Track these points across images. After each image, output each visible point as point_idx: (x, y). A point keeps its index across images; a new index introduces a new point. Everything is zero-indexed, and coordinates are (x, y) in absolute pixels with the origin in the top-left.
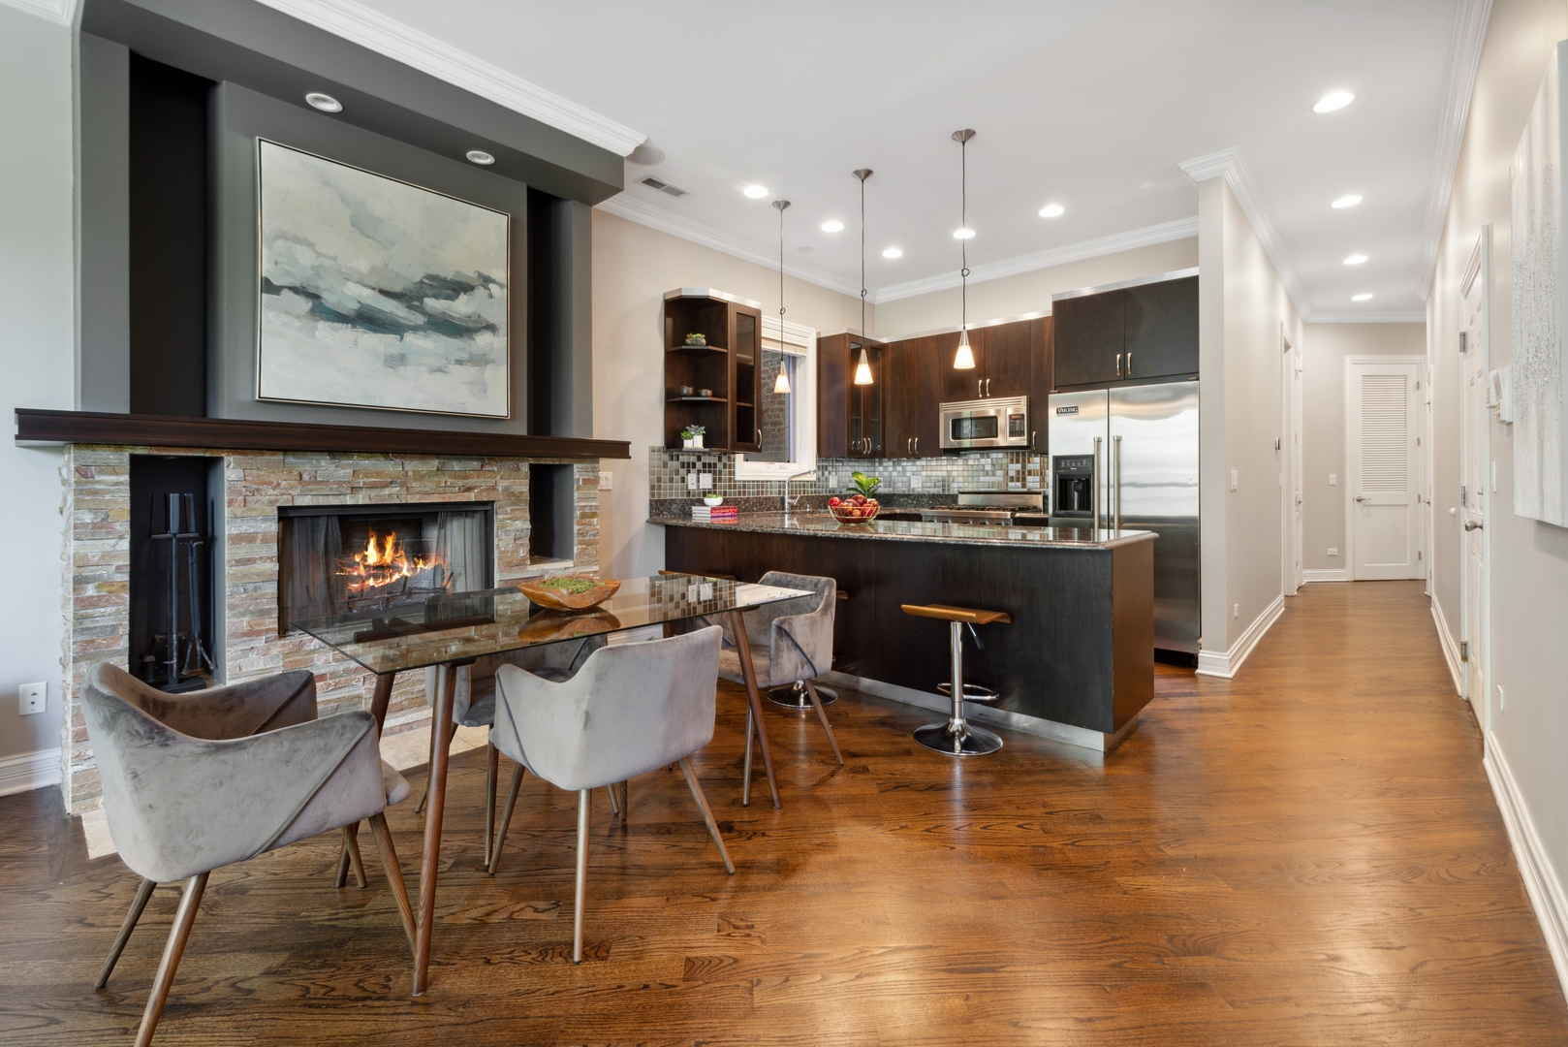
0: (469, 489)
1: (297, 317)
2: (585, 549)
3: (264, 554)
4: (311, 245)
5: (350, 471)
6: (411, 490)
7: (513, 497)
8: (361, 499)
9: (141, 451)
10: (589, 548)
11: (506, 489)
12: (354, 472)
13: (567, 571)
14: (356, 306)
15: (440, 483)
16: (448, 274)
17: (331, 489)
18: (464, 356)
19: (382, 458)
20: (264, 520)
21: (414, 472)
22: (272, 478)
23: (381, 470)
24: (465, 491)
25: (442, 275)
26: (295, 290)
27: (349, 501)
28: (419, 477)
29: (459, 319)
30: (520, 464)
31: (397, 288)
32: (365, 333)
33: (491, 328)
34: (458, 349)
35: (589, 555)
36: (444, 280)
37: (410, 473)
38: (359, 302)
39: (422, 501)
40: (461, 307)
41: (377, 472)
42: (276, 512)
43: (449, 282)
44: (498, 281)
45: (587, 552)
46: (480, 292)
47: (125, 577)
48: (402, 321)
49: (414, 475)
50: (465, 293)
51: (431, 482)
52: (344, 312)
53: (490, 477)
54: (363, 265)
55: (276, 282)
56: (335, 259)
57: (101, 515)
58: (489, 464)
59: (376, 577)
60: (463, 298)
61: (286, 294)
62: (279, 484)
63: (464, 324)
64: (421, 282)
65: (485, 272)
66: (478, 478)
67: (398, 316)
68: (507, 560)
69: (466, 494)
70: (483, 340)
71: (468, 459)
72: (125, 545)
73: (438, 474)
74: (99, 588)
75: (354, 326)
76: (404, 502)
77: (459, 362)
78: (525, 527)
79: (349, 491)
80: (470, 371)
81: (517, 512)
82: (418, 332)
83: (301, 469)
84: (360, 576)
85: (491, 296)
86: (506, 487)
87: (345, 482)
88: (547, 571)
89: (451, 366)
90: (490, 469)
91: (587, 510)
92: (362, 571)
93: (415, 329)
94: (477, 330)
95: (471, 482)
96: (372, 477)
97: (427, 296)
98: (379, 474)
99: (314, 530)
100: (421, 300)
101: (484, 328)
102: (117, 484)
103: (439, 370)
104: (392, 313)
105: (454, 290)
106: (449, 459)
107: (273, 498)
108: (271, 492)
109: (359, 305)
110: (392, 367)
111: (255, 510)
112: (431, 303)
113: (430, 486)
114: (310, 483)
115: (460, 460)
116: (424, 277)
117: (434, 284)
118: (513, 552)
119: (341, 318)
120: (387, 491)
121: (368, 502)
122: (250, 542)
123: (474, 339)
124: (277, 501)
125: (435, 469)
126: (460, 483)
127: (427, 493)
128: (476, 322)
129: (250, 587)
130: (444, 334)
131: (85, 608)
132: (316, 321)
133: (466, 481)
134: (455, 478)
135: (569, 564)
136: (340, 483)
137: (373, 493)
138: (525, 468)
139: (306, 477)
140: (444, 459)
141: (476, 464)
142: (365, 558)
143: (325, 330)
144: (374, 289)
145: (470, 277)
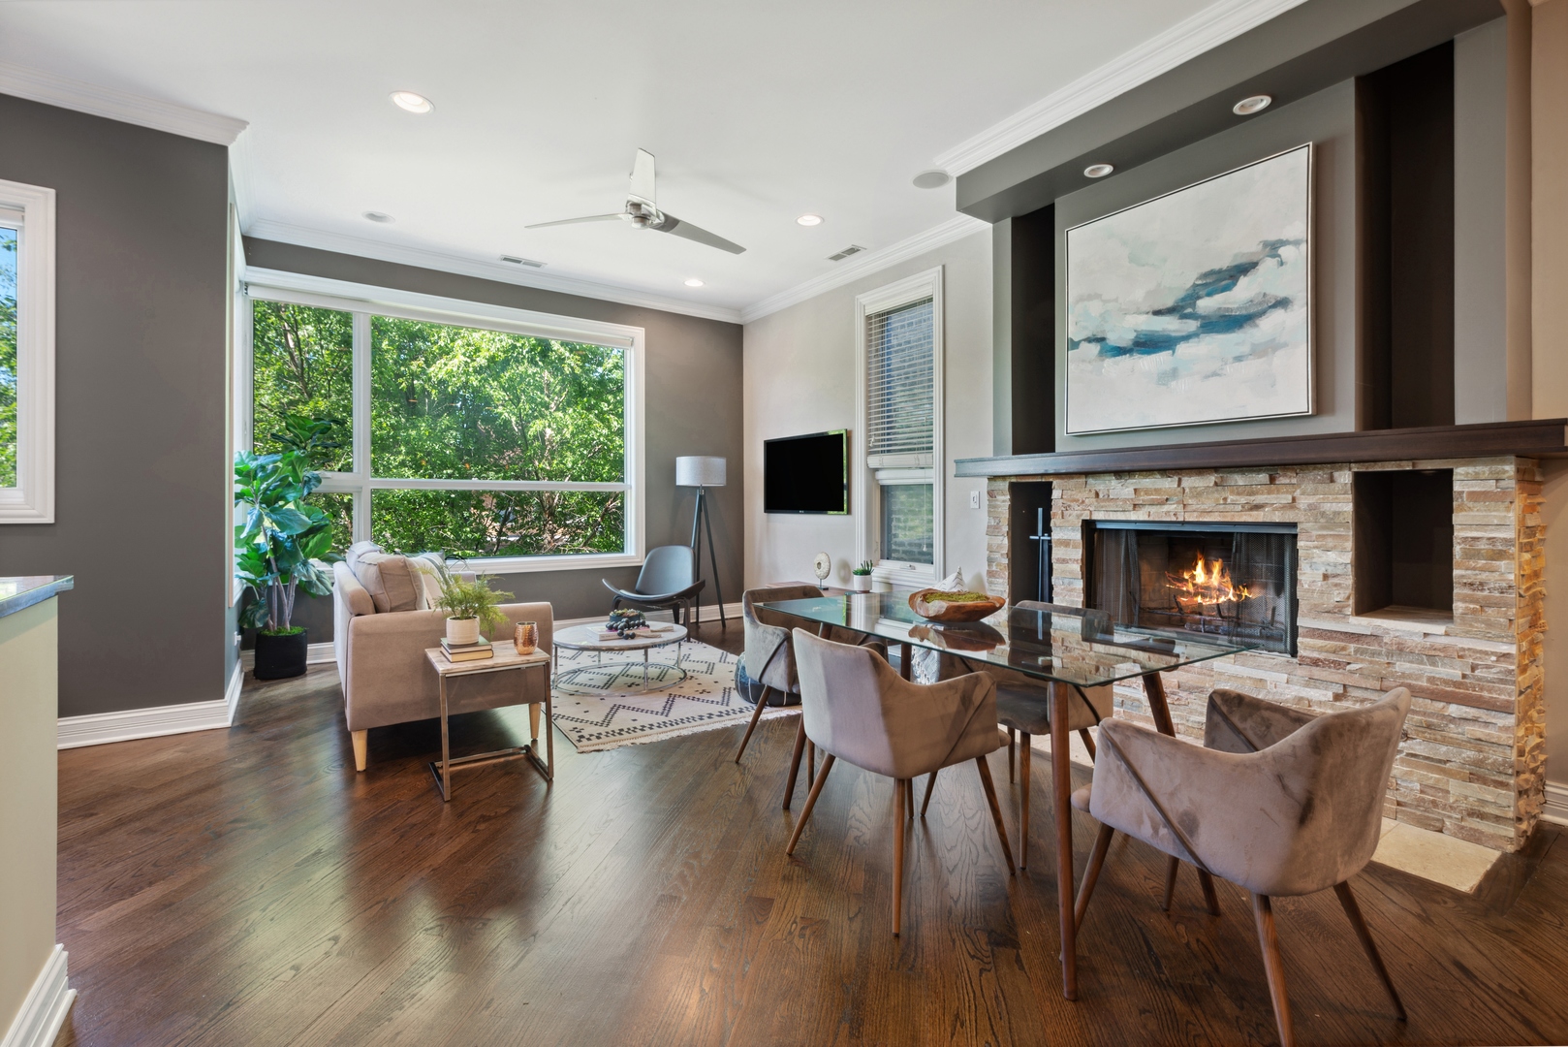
0: (1257, 507)
1: (1090, 362)
2: (1474, 611)
3: (1073, 557)
4: (1098, 296)
5: (1131, 489)
6: (1189, 508)
7: (1331, 521)
8: (1140, 515)
9: (1014, 480)
10: (1490, 611)
11: (1311, 508)
12: (1135, 490)
13: (1430, 640)
14: (1132, 336)
15: (1218, 499)
16: (1224, 263)
17: (1117, 506)
18: (1245, 349)
19: (1158, 476)
20: (1073, 530)
21: (1191, 489)
22: (1080, 496)
23: (1159, 487)
24: (1251, 509)
25: (1216, 267)
26: (1089, 340)
27: (1133, 516)
28: (1197, 494)
29: (1238, 308)
30: (1336, 474)
31: (1169, 303)
32: (1140, 358)
33: (1283, 303)
34: (1237, 344)
35: (1489, 624)
36: (1220, 271)
37: (1187, 490)
38: (1135, 331)
39: (1201, 520)
40: (1243, 293)
41: (1155, 489)
42: (1080, 524)
43: (1226, 271)
44: (1291, 239)
45: (1483, 617)
46: (1268, 265)
47: (1005, 561)
48: (1173, 334)
49: (1191, 492)
50: (1245, 275)
51: (1208, 499)
52: (1122, 344)
53: (1287, 492)
54: (1138, 295)
55: (1076, 340)
56: (1116, 300)
57: (997, 521)
58: (1285, 476)
59: (1204, 596)
60: (1243, 281)
61: (1084, 346)
62: (1083, 502)
63: (1244, 312)
64: (1195, 286)
65: (1272, 237)
66: (1269, 493)
67: (1170, 331)
68: (1312, 601)
69: (1254, 513)
70: (1269, 325)
71: (1254, 471)
72: (1006, 541)
73: (1217, 490)
74: (997, 565)
75: (1131, 355)
76: (1181, 519)
77: (1238, 359)
78: (1341, 560)
79: (1131, 508)
80: (1252, 366)
81: (1330, 540)
82: (1191, 340)
83: (1097, 488)
84: (1188, 592)
85: (1282, 264)
86: (1309, 505)
87: (1128, 500)
88: (1387, 631)
89: (1228, 369)
90: (1287, 481)
91: (1482, 546)
92: (1191, 588)
93: (1187, 338)
94: (1262, 313)
95: (1259, 499)
96: (1152, 494)
97: (1199, 298)
98: (1157, 491)
99: (1118, 544)
100: (1193, 305)
101: (1271, 307)
102: (1004, 501)
103: (1215, 374)
104: (1164, 331)
105: (1231, 277)
106: (1231, 472)
107: (1079, 512)
108: (1076, 508)
109: (1135, 334)
110: (1164, 384)
111: (1068, 521)
112: (1206, 305)
113: (1208, 504)
114: (1104, 501)
115: (1243, 473)
116: (1197, 279)
117: (1208, 281)
118: (1322, 592)
119: (1120, 351)
120: (1166, 508)
121: (1146, 518)
122: (1066, 546)
123: (1257, 326)
124: (1081, 515)
125: (1212, 484)
126: (1243, 500)
127: (1204, 512)
128: (1260, 304)
129: (1066, 581)
130: (1218, 332)
131: (990, 577)
132: (1103, 360)
133: (1252, 498)
134: (1239, 494)
135: (1437, 629)
136: (1125, 501)
137: (1153, 509)
138: (1345, 478)
139: (1101, 496)
140: (1223, 472)
141: (1263, 477)
142: (1193, 577)
143: (1110, 363)
144: (1148, 313)
145: (1252, 254)
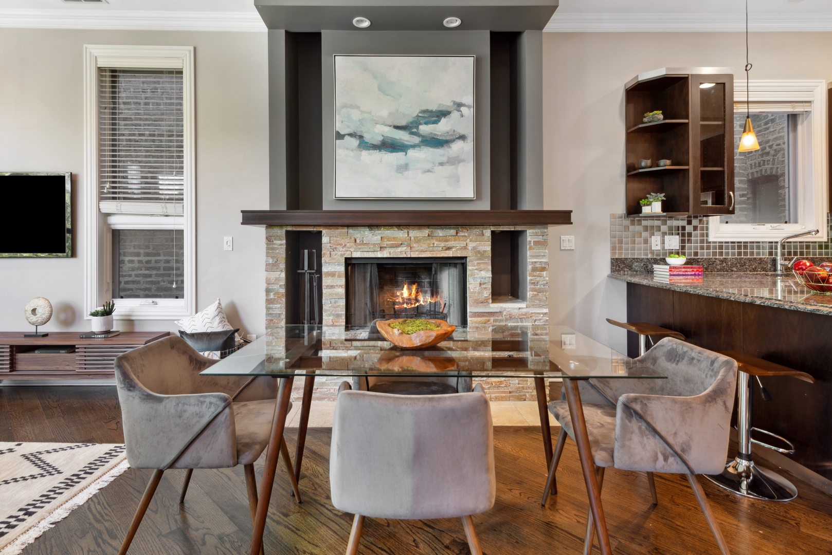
0: (449, 248)
1: (352, 150)
2: (535, 295)
3: (339, 283)
4: (357, 107)
5: (379, 237)
6: (413, 249)
7: (480, 255)
8: (385, 254)
9: (290, 229)
10: (540, 294)
11: (474, 248)
12: (381, 237)
13: (521, 310)
14: (381, 138)
15: (429, 244)
16: (434, 107)
17: (370, 248)
18: (444, 159)
19: (396, 229)
20: (339, 265)
21: (414, 237)
22: (342, 242)
23: (396, 236)
24: (446, 250)
25: (430, 108)
26: (350, 135)
27: (379, 255)
28: (418, 240)
29: (441, 135)
30: (484, 231)
31: (403, 123)
32: (386, 154)
33: (462, 137)
34: (441, 156)
35: (540, 300)
36: (431, 112)
37: (412, 238)
38: (383, 136)
39: (420, 256)
40: (442, 127)
41: (394, 238)
42: (344, 260)
43: (435, 112)
44: (467, 104)
45: (538, 297)
46: (455, 114)
47: (283, 291)
48: (406, 143)
49: (415, 239)
50: (445, 118)
51: (424, 243)
52: (375, 143)
53: (463, 240)
54: (384, 113)
55: (342, 133)
56: (370, 113)
57: (275, 260)
58: (462, 231)
59: (407, 304)
60: (443, 120)
61: (347, 138)
62: (345, 245)
63: (444, 138)
64: (418, 116)
65: (458, 100)
66: (455, 241)
67: (404, 140)
68: (475, 298)
69: (447, 252)
70: (457, 146)
71: (448, 228)
72: (283, 275)
73: (429, 239)
74: (274, 294)
75: (380, 151)
76: (409, 256)
77: (441, 164)
78: (488, 276)
79: (379, 249)
80: (448, 169)
81: (482, 265)
82: (416, 149)
83: (356, 236)
84: (399, 302)
85: (462, 116)
86: (473, 247)
87: (377, 244)
88: (505, 309)
89: (436, 168)
90: (463, 234)
91: (538, 265)
92: (400, 300)
93: (414, 146)
94: (453, 141)
95: (450, 244)
96: (391, 241)
97: (421, 124)
98: (395, 239)
99: (365, 273)
100: (417, 128)
101: (457, 138)
102: (281, 245)
103: (429, 171)
104: (400, 139)
105: (438, 116)
106: (436, 229)
107: (342, 253)
108: (341, 249)
109: (382, 138)
110: (400, 173)
111: (335, 259)
112: (424, 129)
113: (424, 246)
114: (360, 244)
115: (442, 229)
116: (419, 113)
117: (425, 115)
118: (479, 293)
119: (375, 147)
120: (400, 249)
121: (389, 256)
122: (333, 276)
123: (450, 147)
124: (344, 254)
125: (427, 235)
126: (443, 244)
127: (422, 251)
128: (452, 135)
129: (333, 301)
130: (431, 147)
131: (269, 304)
132: (361, 151)
133: (447, 243)
134: (440, 241)
135: (522, 305)
136: (374, 245)
137: (392, 250)
138: (488, 233)
139: (358, 241)
140: (432, 228)
141: (453, 232)
142: (402, 293)
143: (366, 155)
144: (390, 126)
145: (448, 106)
